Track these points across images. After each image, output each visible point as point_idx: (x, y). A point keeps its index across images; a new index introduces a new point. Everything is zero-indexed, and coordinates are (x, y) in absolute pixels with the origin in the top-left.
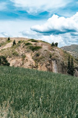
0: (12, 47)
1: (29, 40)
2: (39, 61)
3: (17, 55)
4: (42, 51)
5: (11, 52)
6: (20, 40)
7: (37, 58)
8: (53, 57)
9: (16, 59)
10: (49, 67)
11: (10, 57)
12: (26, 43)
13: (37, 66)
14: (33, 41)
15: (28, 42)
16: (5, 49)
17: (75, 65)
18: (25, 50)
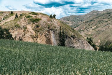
0: (15, 20)
1: (30, 13)
2: (38, 32)
3: (19, 27)
4: (41, 23)
5: (13, 24)
6: (22, 13)
7: (37, 29)
8: (51, 27)
9: (18, 31)
10: (47, 36)
11: (13, 29)
12: (27, 15)
13: (37, 36)
14: (34, 13)
15: (29, 15)
16: (8, 22)
17: (71, 34)
18: (26, 22)
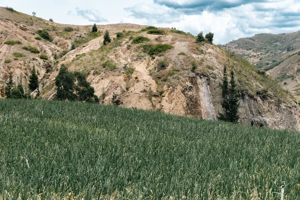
0: (102, 49)
1: (143, 30)
2: (165, 80)
3: (114, 69)
4: (172, 55)
5: (98, 60)
6: (121, 31)
7: (161, 74)
8: (199, 68)
9: (111, 78)
10: (190, 93)
11: (96, 73)
12: (135, 36)
13: (161, 93)
14: (152, 30)
15: (140, 35)
16: (84, 55)
17: (257, 86)
18: (133, 53)
